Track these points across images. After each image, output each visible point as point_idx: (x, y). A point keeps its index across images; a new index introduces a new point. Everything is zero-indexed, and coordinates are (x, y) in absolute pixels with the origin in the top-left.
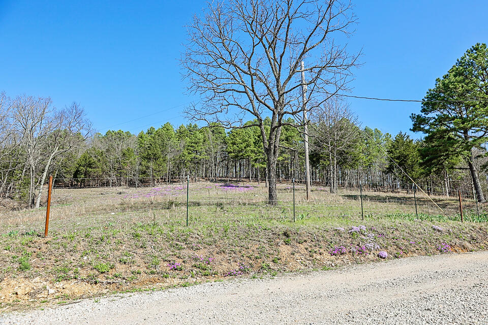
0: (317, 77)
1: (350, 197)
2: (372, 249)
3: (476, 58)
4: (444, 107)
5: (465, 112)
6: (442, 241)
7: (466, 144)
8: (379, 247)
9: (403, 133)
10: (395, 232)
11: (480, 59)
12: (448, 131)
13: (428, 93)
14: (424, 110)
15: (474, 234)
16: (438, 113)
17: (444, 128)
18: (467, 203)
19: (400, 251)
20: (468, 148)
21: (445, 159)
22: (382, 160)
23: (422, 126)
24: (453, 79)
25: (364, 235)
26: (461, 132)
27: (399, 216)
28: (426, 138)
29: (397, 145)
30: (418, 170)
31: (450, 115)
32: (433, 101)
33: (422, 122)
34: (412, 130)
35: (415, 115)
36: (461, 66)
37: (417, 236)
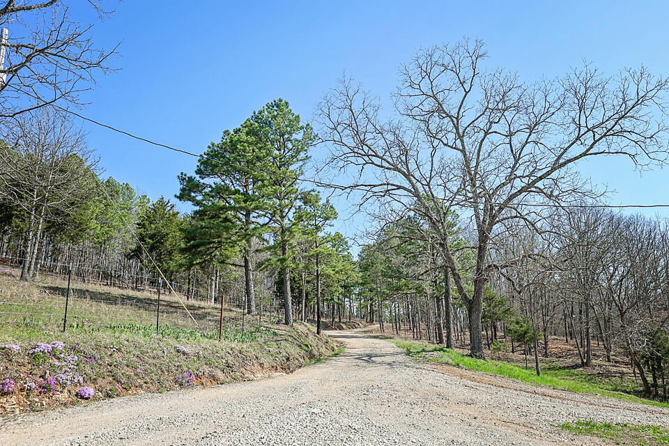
0: (23, 65)
1: (55, 290)
2: (69, 383)
3: (274, 117)
4: (227, 173)
5: (251, 187)
6: (185, 369)
7: (245, 231)
8: (81, 379)
9: (166, 200)
10: (115, 355)
11: (279, 119)
12: (226, 208)
13: (209, 147)
14: (199, 172)
15: (230, 359)
16: (218, 180)
17: (222, 203)
18: (233, 315)
19: (118, 386)
20: (247, 237)
21: (216, 248)
22: (126, 235)
23: (193, 194)
24: (244, 137)
25: (58, 359)
26: (242, 214)
27: (131, 328)
28: (196, 212)
29: (154, 216)
30: (179, 258)
31: (232, 187)
32: (214, 161)
33: (194, 188)
34: (178, 197)
35: (185, 175)
36: (257, 122)
37: (151, 361)
